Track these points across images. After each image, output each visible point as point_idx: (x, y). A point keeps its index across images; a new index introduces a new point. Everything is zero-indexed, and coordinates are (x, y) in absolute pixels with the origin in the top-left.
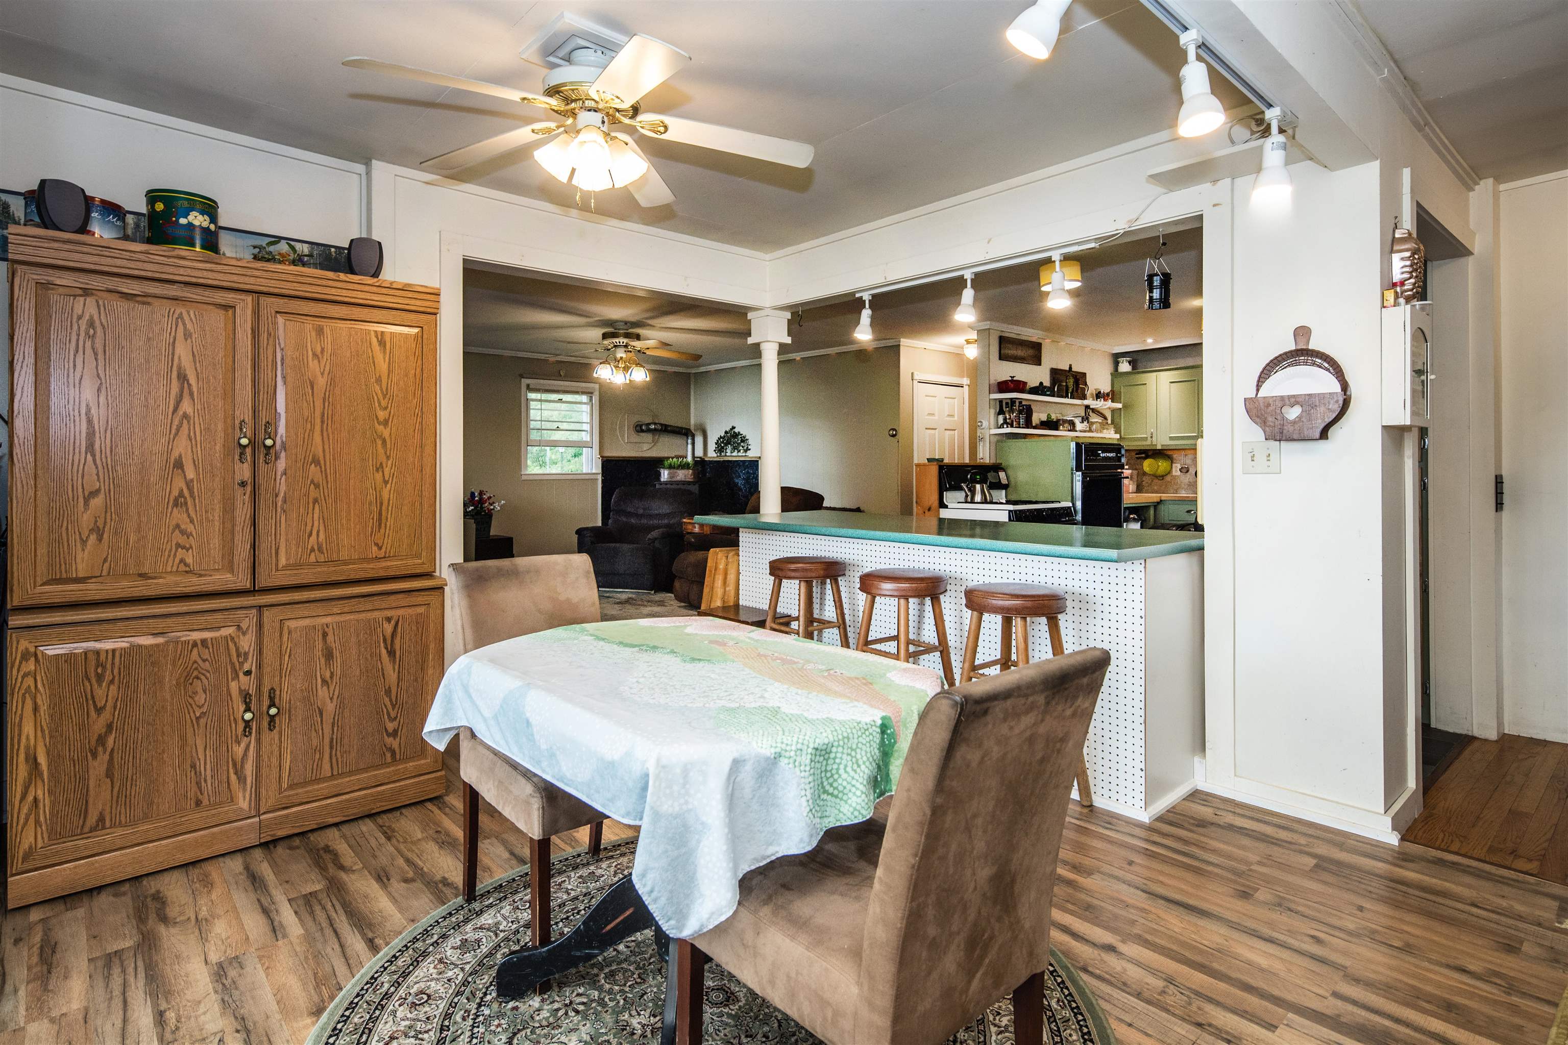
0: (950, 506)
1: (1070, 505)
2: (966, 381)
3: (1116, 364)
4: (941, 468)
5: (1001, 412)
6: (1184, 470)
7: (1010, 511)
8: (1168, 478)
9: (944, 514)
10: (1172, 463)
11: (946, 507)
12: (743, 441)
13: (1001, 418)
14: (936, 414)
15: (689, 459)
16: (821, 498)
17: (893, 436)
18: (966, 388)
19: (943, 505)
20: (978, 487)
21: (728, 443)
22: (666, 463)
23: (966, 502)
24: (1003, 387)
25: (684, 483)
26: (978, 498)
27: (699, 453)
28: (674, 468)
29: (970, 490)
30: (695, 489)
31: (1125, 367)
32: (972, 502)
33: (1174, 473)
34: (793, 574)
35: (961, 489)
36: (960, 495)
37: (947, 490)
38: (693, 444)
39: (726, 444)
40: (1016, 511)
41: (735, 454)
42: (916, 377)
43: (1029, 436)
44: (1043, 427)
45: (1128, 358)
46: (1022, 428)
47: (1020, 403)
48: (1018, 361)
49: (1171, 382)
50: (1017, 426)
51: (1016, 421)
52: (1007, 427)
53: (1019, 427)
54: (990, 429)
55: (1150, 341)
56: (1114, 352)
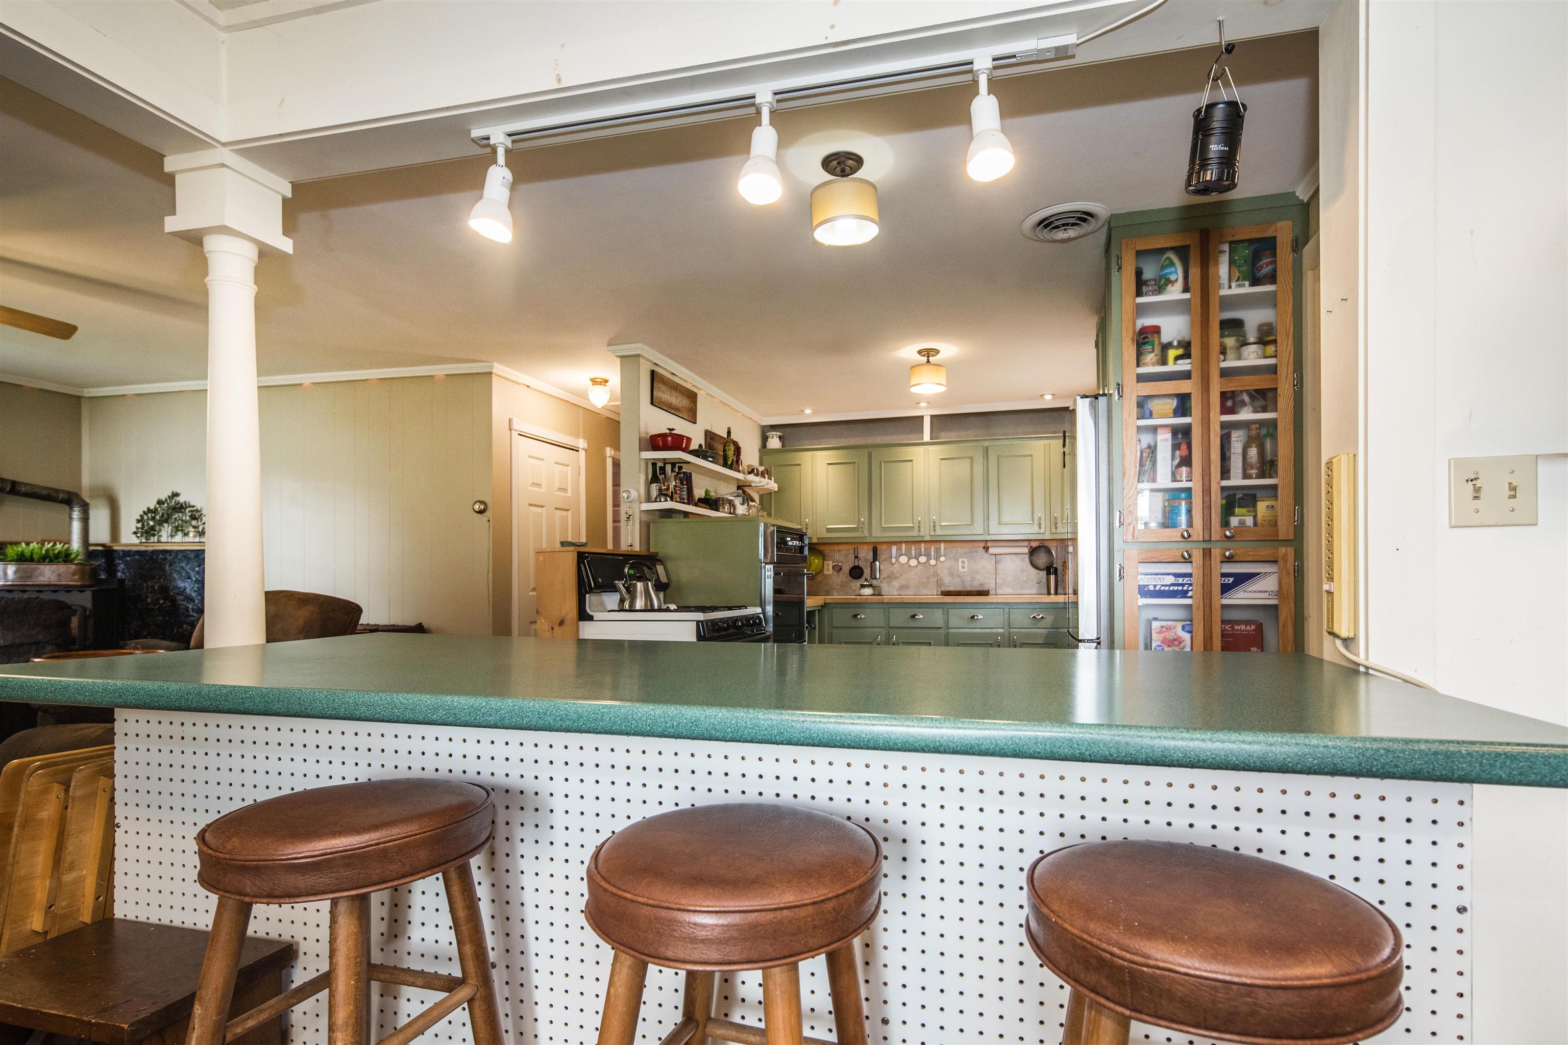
0: (597, 616)
1: (759, 610)
2: (582, 444)
3: (765, 439)
4: (581, 556)
5: (655, 479)
6: (838, 569)
7: (698, 622)
8: (819, 578)
9: (589, 631)
10: (824, 560)
11: (591, 618)
12: (193, 518)
13: (654, 488)
14: (544, 485)
15: (76, 545)
16: (354, 610)
17: (481, 512)
18: (582, 454)
19: (584, 616)
20: (640, 585)
21: (165, 520)
22: (11, 551)
23: (622, 610)
24: (657, 442)
25: (55, 588)
26: (639, 603)
27: (100, 534)
28: (31, 559)
29: (628, 589)
30: (85, 600)
31: (774, 443)
32: (632, 610)
33: (826, 572)
34: (303, 881)
35: (615, 589)
36: (611, 600)
37: (591, 591)
38: (85, 520)
39: (161, 523)
40: (707, 621)
41: (179, 538)
42: (515, 426)
43: (690, 515)
44: (704, 505)
45: (778, 433)
46: (684, 503)
47: (680, 468)
48: (672, 412)
49: (829, 464)
50: (678, 500)
51: (676, 493)
52: (666, 500)
53: (680, 502)
54: (640, 503)
55: (808, 411)
56: (763, 424)
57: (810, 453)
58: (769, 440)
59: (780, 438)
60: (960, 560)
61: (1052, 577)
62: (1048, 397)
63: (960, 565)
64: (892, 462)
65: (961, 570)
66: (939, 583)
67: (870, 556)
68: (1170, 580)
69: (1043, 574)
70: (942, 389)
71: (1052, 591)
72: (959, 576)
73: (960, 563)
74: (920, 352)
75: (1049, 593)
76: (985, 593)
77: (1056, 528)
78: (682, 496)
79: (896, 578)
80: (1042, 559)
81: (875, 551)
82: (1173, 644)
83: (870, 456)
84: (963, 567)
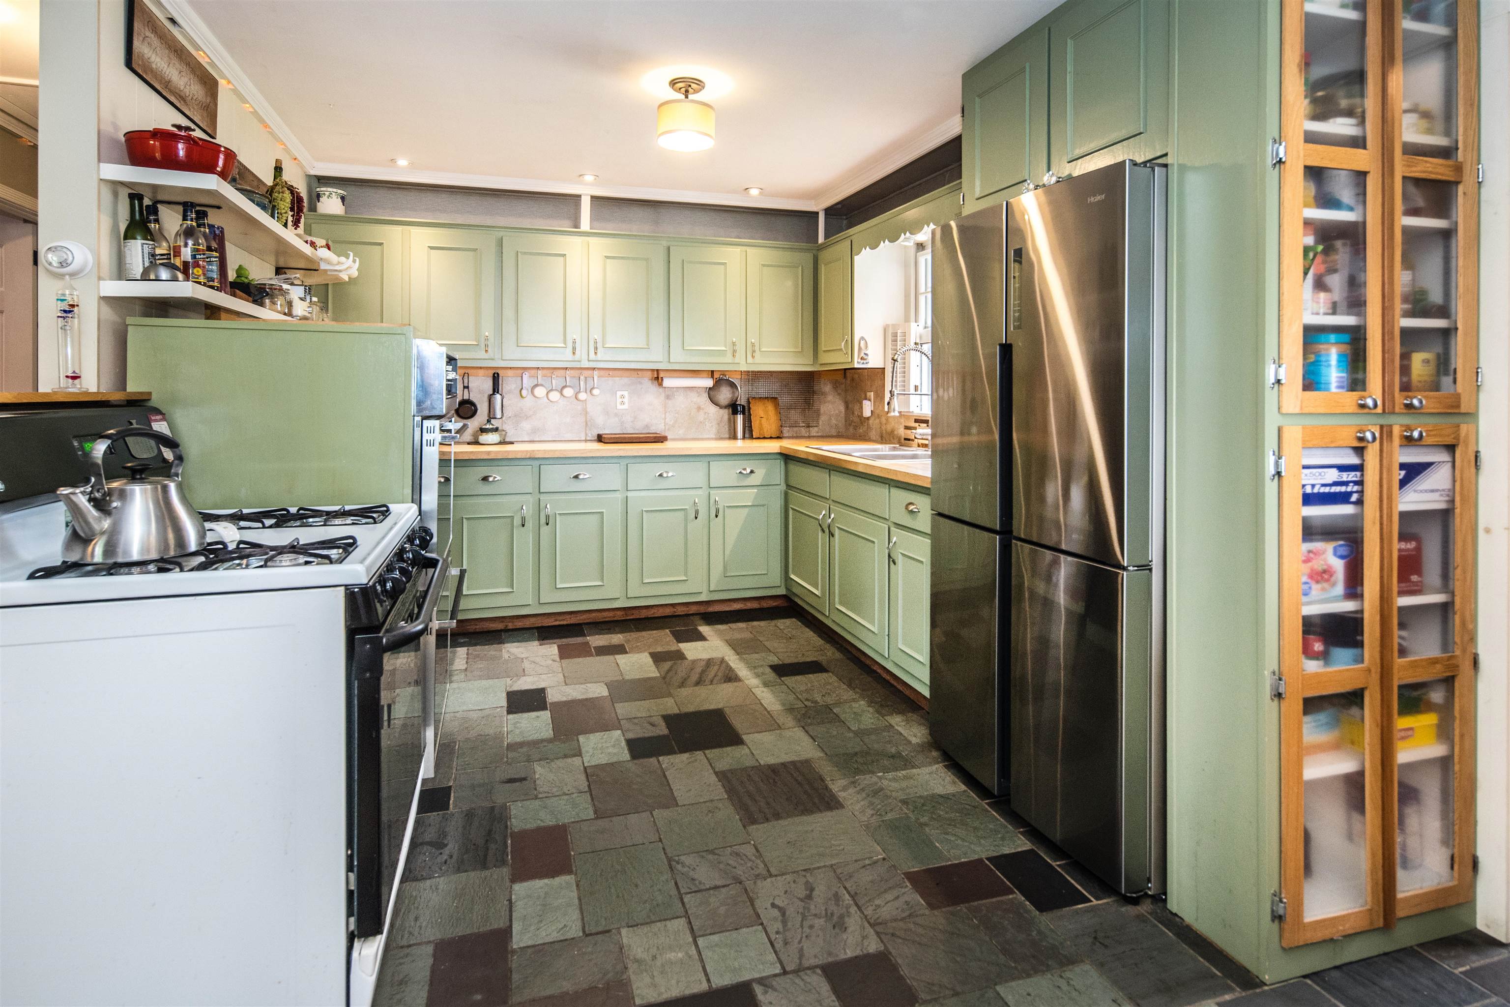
3: (314, 197)
5: (135, 231)
7: (351, 588)
13: (137, 250)
20: (141, 492)
31: (332, 205)
43: (223, 315)
44: (244, 295)
45: (339, 191)
46: (212, 287)
47: (204, 215)
48: (172, 99)
49: (431, 248)
50: (202, 279)
51: (198, 266)
52: (175, 279)
53: (205, 285)
54: (100, 278)
55: (402, 162)
56: (313, 172)
57: (399, 228)
58: (323, 199)
59: (343, 199)
60: (619, 393)
61: (740, 418)
62: (754, 192)
63: (619, 400)
64: (539, 254)
65: (619, 407)
66: (588, 424)
67: (488, 385)
68: (1333, 475)
69: (725, 413)
70: (708, 144)
71: (740, 434)
72: (616, 415)
73: (618, 396)
74: (673, 83)
75: (734, 437)
76: (660, 439)
77: (753, 357)
78: (210, 274)
79: (527, 417)
80: (725, 395)
81: (496, 378)
82: (1322, 578)
83: (500, 243)
84: (623, 403)
